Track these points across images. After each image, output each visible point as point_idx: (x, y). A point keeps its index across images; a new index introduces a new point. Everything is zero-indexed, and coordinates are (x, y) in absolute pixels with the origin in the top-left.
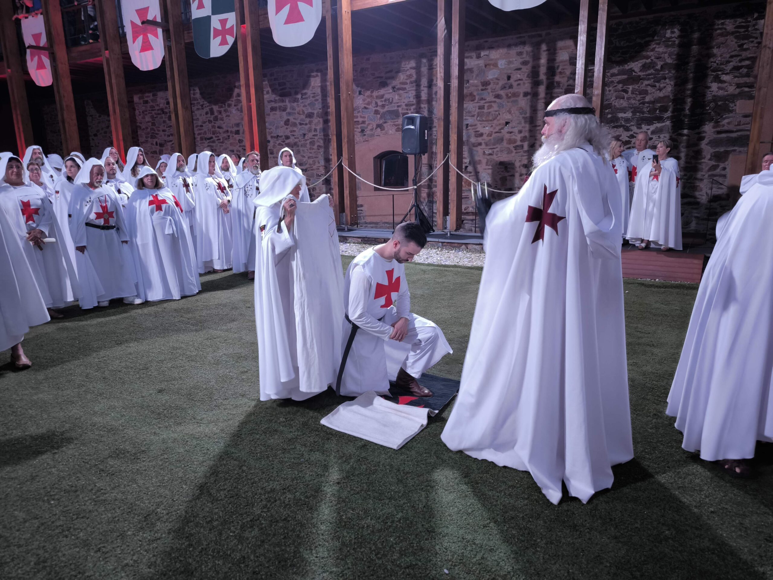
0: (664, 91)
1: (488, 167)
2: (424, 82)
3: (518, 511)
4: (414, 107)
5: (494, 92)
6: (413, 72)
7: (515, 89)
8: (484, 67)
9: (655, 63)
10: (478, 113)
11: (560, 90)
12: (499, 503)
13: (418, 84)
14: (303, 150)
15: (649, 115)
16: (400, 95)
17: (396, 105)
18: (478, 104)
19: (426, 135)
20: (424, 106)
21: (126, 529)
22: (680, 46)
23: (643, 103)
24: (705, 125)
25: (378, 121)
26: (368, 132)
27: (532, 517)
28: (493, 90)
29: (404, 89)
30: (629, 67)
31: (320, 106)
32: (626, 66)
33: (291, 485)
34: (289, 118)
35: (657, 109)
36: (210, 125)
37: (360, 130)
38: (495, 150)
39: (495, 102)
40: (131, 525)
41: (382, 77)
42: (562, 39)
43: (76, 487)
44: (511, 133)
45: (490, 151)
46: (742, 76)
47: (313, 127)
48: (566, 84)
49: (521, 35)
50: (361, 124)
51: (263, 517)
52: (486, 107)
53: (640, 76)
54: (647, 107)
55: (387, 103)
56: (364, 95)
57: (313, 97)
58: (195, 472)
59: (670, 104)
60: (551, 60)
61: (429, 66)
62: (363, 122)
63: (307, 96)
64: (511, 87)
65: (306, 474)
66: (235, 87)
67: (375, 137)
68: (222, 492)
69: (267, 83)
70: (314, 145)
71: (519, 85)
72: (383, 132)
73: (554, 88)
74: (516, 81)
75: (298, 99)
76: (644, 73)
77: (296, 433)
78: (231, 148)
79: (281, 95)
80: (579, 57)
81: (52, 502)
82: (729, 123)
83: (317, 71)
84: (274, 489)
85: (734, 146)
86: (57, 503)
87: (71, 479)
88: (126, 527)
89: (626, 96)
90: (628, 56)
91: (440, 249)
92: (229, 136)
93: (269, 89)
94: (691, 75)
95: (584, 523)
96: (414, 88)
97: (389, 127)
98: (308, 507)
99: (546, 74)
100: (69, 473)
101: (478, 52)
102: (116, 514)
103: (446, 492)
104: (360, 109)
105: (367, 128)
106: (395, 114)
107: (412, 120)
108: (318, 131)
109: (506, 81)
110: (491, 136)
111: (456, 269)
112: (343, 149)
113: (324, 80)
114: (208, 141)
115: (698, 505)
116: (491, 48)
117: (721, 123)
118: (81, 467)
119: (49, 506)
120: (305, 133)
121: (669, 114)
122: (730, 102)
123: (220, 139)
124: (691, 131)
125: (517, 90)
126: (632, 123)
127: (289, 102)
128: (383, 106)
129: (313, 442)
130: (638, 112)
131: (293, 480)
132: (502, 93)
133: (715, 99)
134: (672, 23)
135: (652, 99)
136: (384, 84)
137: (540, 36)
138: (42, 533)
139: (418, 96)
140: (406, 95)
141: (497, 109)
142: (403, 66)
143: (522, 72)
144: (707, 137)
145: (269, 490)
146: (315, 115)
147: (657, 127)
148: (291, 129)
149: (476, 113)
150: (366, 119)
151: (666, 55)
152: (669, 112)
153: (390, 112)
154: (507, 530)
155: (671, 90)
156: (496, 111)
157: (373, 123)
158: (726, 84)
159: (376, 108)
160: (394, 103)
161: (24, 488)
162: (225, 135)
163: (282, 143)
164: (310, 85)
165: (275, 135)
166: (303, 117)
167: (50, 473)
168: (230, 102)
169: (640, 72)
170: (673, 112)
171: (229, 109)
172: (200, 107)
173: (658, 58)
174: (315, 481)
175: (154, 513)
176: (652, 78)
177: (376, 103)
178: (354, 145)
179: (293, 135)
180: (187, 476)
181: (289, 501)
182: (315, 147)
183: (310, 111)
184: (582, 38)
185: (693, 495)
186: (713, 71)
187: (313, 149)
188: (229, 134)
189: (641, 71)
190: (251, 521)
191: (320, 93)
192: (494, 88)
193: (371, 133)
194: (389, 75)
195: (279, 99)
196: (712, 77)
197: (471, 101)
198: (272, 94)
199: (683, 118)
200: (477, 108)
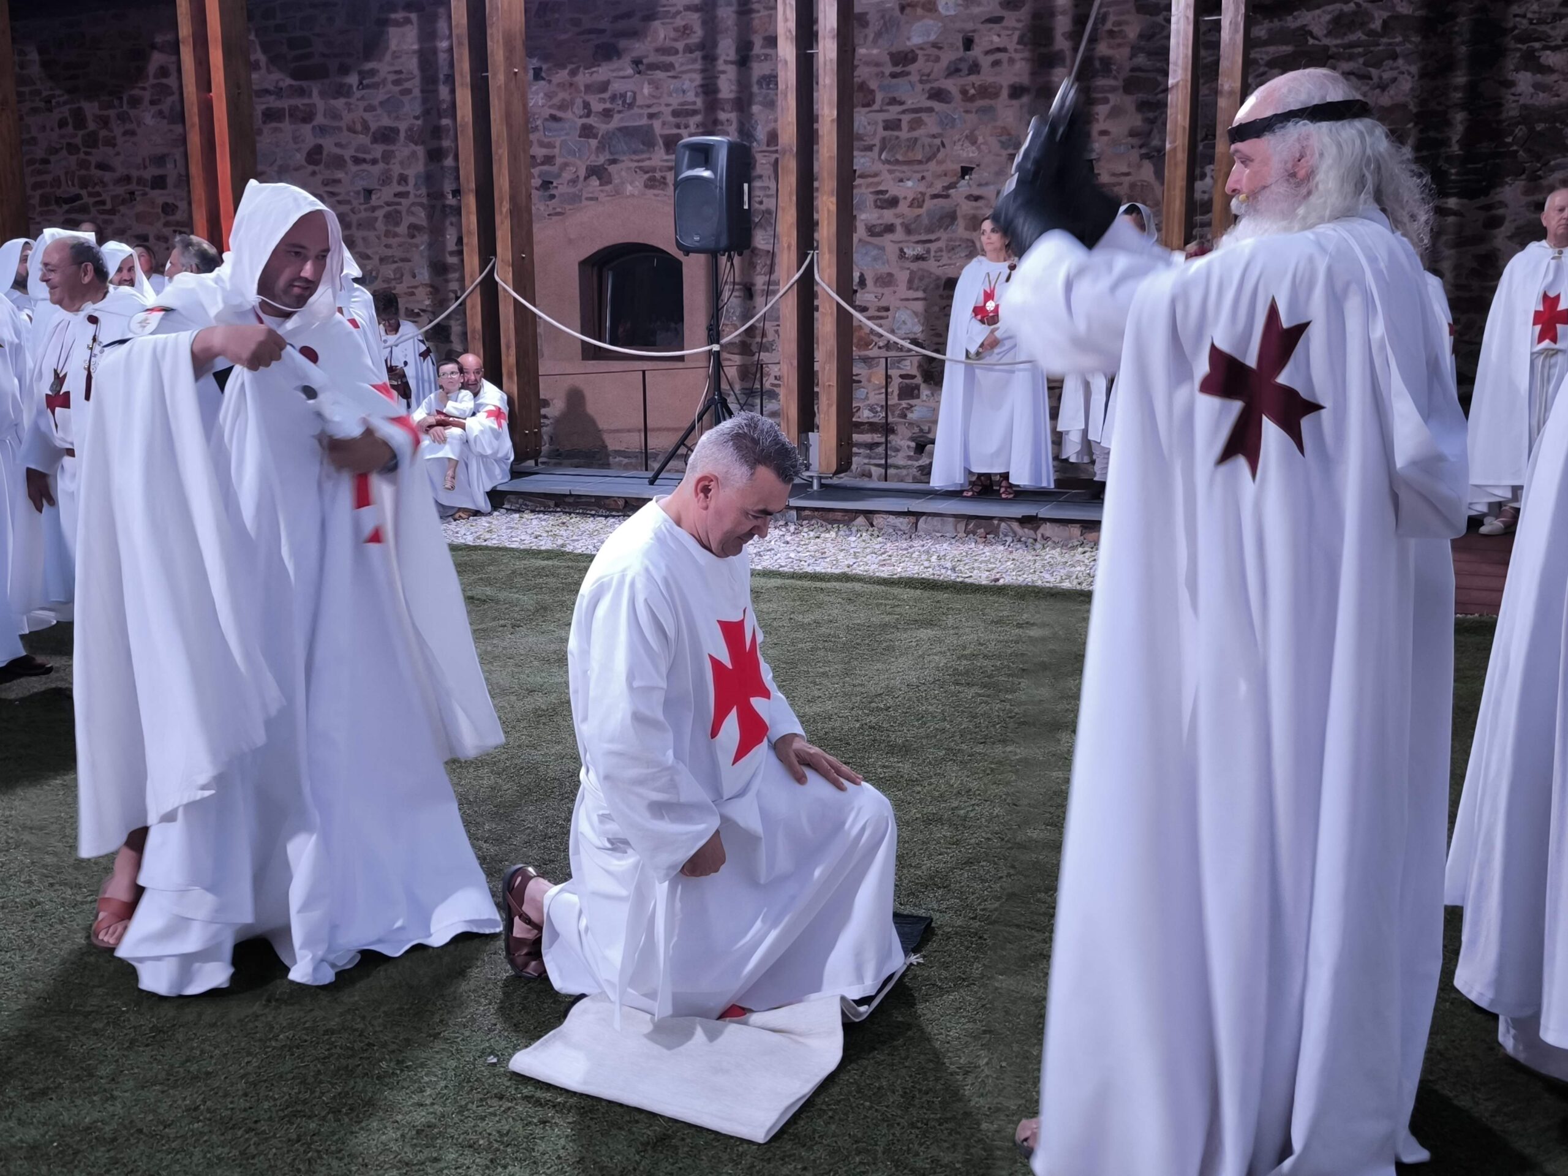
0: (1393, 91)
1: (912, 294)
2: (727, 48)
4: (698, 118)
5: (928, 81)
6: (695, 19)
7: (987, 76)
8: (897, 12)
9: (1366, 13)
10: (884, 139)
11: (1112, 82)
13: (707, 52)
14: (364, 239)
16: (656, 85)
17: (646, 111)
18: (881, 117)
19: (746, 198)
20: (728, 113)
24: (1502, 184)
25: (593, 157)
26: (562, 188)
28: (925, 78)
29: (668, 67)
30: (1299, 23)
31: (418, 111)
32: (1290, 18)
34: (320, 141)
36: (73, 159)
37: (536, 182)
38: (933, 247)
39: (930, 110)
41: (603, 31)
44: (977, 198)
45: (919, 249)
47: (396, 169)
48: (1129, 66)
50: (543, 164)
52: (905, 125)
53: (1326, 48)
55: (618, 105)
56: (550, 81)
57: (396, 83)
59: (1410, 125)
62: (549, 160)
63: (376, 79)
64: (975, 68)
66: (153, 47)
67: (585, 203)
69: (252, 37)
70: (397, 224)
71: (996, 63)
72: (608, 188)
73: (1093, 77)
74: (987, 53)
75: (351, 86)
76: (1339, 41)
78: (139, 229)
79: (295, 76)
83: (408, 7)
91: (792, 528)
92: (132, 193)
93: (261, 58)
94: (1463, 49)
96: (698, 66)
97: (623, 173)
99: (1073, 35)
104: (539, 122)
105: (558, 176)
106: (643, 138)
107: (703, 155)
108: (412, 181)
109: (961, 53)
110: (920, 206)
111: (849, 585)
112: (499, 234)
113: (428, 35)
114: (66, 207)
117: (1545, 182)
120: (371, 187)
123: (103, 203)
124: (1465, 201)
125: (990, 79)
127: (323, 94)
128: (607, 114)
132: (951, 85)
133: (1528, 115)
136: (608, 52)
139: (709, 89)
140: (673, 84)
141: (936, 130)
142: (664, 1)
143: (1007, 28)
144: (1508, 219)
146: (402, 135)
148: (327, 174)
149: (877, 141)
150: (557, 151)
153: (627, 132)
155: (1412, 89)
156: (934, 136)
157: (578, 162)
158: (1554, 77)
159: (584, 120)
160: (641, 107)
162: (120, 190)
164: (387, 48)
166: (364, 139)
168: (136, 92)
169: (1326, 36)
170: (1418, 147)
171: (132, 113)
172: (42, 105)
176: (1360, 55)
177: (586, 105)
178: (530, 223)
179: (333, 193)
182: (402, 229)
183: (386, 121)
186: (1520, 39)
187: (395, 235)
188: (133, 186)
189: (1329, 34)
191: (416, 72)
192: (927, 71)
193: (572, 190)
194: (622, 25)
195: (291, 86)
196: (1518, 55)
197: (864, 106)
198: (269, 72)
199: (1445, 167)
200: (881, 125)
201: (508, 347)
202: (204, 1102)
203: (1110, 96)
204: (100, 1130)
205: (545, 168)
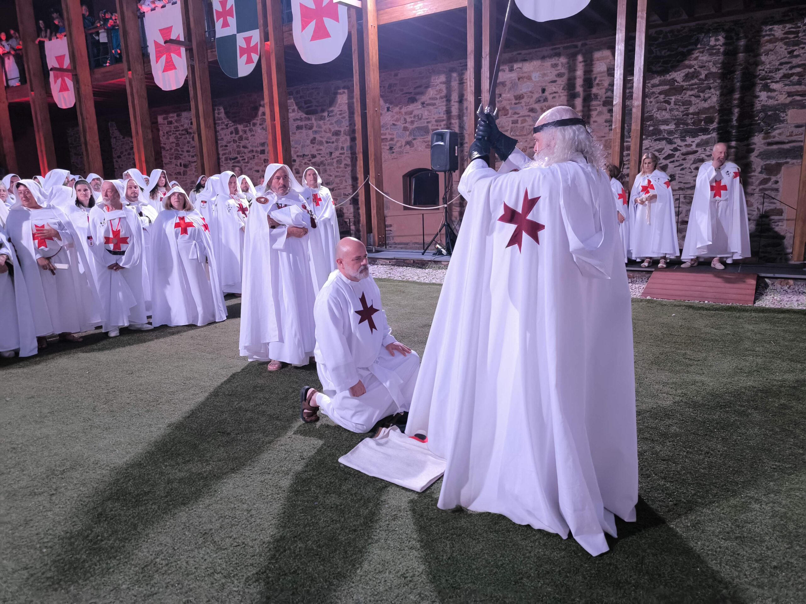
0: (709, 101)
2: (455, 97)
3: (554, 564)
4: (444, 122)
5: (528, 105)
6: (443, 87)
7: (550, 103)
8: (517, 81)
9: (699, 72)
10: (512, 128)
11: (599, 103)
12: (532, 554)
13: (448, 99)
14: (330, 169)
15: (694, 127)
16: (430, 111)
17: (426, 121)
18: (511, 119)
19: (456, 152)
20: (455, 122)
21: (120, 582)
22: (725, 53)
23: (687, 115)
24: (754, 136)
25: (407, 138)
26: (396, 149)
27: (569, 572)
28: (527, 104)
29: (434, 105)
30: (672, 77)
31: (348, 124)
32: (668, 75)
33: (303, 532)
34: (315, 136)
35: (702, 120)
36: (235, 145)
37: (388, 147)
39: (529, 116)
40: (126, 578)
41: (411, 93)
42: (599, 50)
43: (71, 533)
46: (794, 84)
47: (340, 145)
48: (604, 96)
49: (557, 46)
50: (390, 141)
51: (270, 570)
52: (519, 122)
53: (683, 86)
54: (691, 119)
55: (416, 119)
56: (392, 112)
57: (340, 114)
58: (199, 517)
59: (716, 114)
60: (588, 71)
61: (459, 81)
62: (392, 139)
63: (333, 114)
64: (546, 100)
65: (320, 519)
66: (260, 105)
67: (404, 154)
68: (227, 540)
69: (292, 100)
70: (341, 164)
71: (554, 97)
72: (412, 149)
73: (592, 100)
74: (550, 94)
75: (325, 116)
76: (687, 83)
77: (311, 473)
78: (255, 168)
79: (307, 114)
80: (617, 67)
81: (45, 550)
82: (780, 134)
83: (344, 88)
84: (284, 537)
85: (786, 158)
86: (49, 552)
87: (67, 524)
88: (121, 580)
89: (668, 107)
90: (670, 65)
92: (254, 156)
93: (296, 108)
94: (738, 84)
95: (628, 580)
96: (444, 104)
97: (418, 143)
98: (320, 558)
99: (583, 86)
100: (65, 517)
101: (511, 64)
102: (111, 565)
103: (474, 542)
104: (388, 126)
105: (395, 145)
106: (425, 130)
107: (441, 137)
108: (345, 149)
109: (541, 94)
112: (370, 167)
113: (351, 97)
115: (759, 558)
116: (525, 60)
117: (773, 135)
118: (78, 510)
119: (41, 555)
120: (331, 151)
121: (715, 125)
122: (781, 112)
123: (244, 159)
124: (739, 143)
126: (676, 136)
127: (316, 119)
128: (412, 122)
129: (329, 483)
130: (683, 124)
131: (305, 526)
132: (537, 107)
133: (765, 109)
134: (716, 31)
135: (697, 110)
136: (413, 100)
137: (576, 46)
138: (31, 586)
139: (448, 112)
140: (435, 111)
141: (531, 123)
142: (432, 81)
143: (558, 84)
144: (757, 149)
145: (279, 537)
146: (342, 132)
147: (702, 140)
148: (317, 147)
149: (509, 128)
150: (395, 136)
151: (711, 64)
152: (715, 123)
153: (419, 128)
154: (541, 587)
155: (717, 100)
156: (530, 125)
157: (402, 140)
158: (776, 93)
160: (424, 119)
161: (17, 534)
162: (250, 155)
163: (308, 162)
164: (337, 103)
165: (301, 154)
166: (330, 135)
167: (45, 517)
168: (255, 121)
170: (719, 123)
171: (254, 128)
172: (225, 127)
173: (701, 67)
174: (329, 528)
175: (152, 564)
176: (696, 88)
177: (405, 119)
178: (381, 162)
179: (320, 154)
180: (191, 522)
181: (300, 551)
182: (342, 166)
183: (337, 129)
184: (620, 47)
185: (753, 547)
186: (762, 79)
187: (340, 168)
188: (254, 154)
189: (683, 81)
190: (257, 573)
191: (347, 110)
192: (528, 101)
193: (400, 150)
194: (418, 90)
195: (305, 117)
196: (761, 85)
197: (504, 115)
198: (298, 112)
199: (731, 130)
200: (511, 122)
201: (374, 207)
202: (236, 467)
203: (598, 108)
204: (203, 474)
205: (391, 142)
